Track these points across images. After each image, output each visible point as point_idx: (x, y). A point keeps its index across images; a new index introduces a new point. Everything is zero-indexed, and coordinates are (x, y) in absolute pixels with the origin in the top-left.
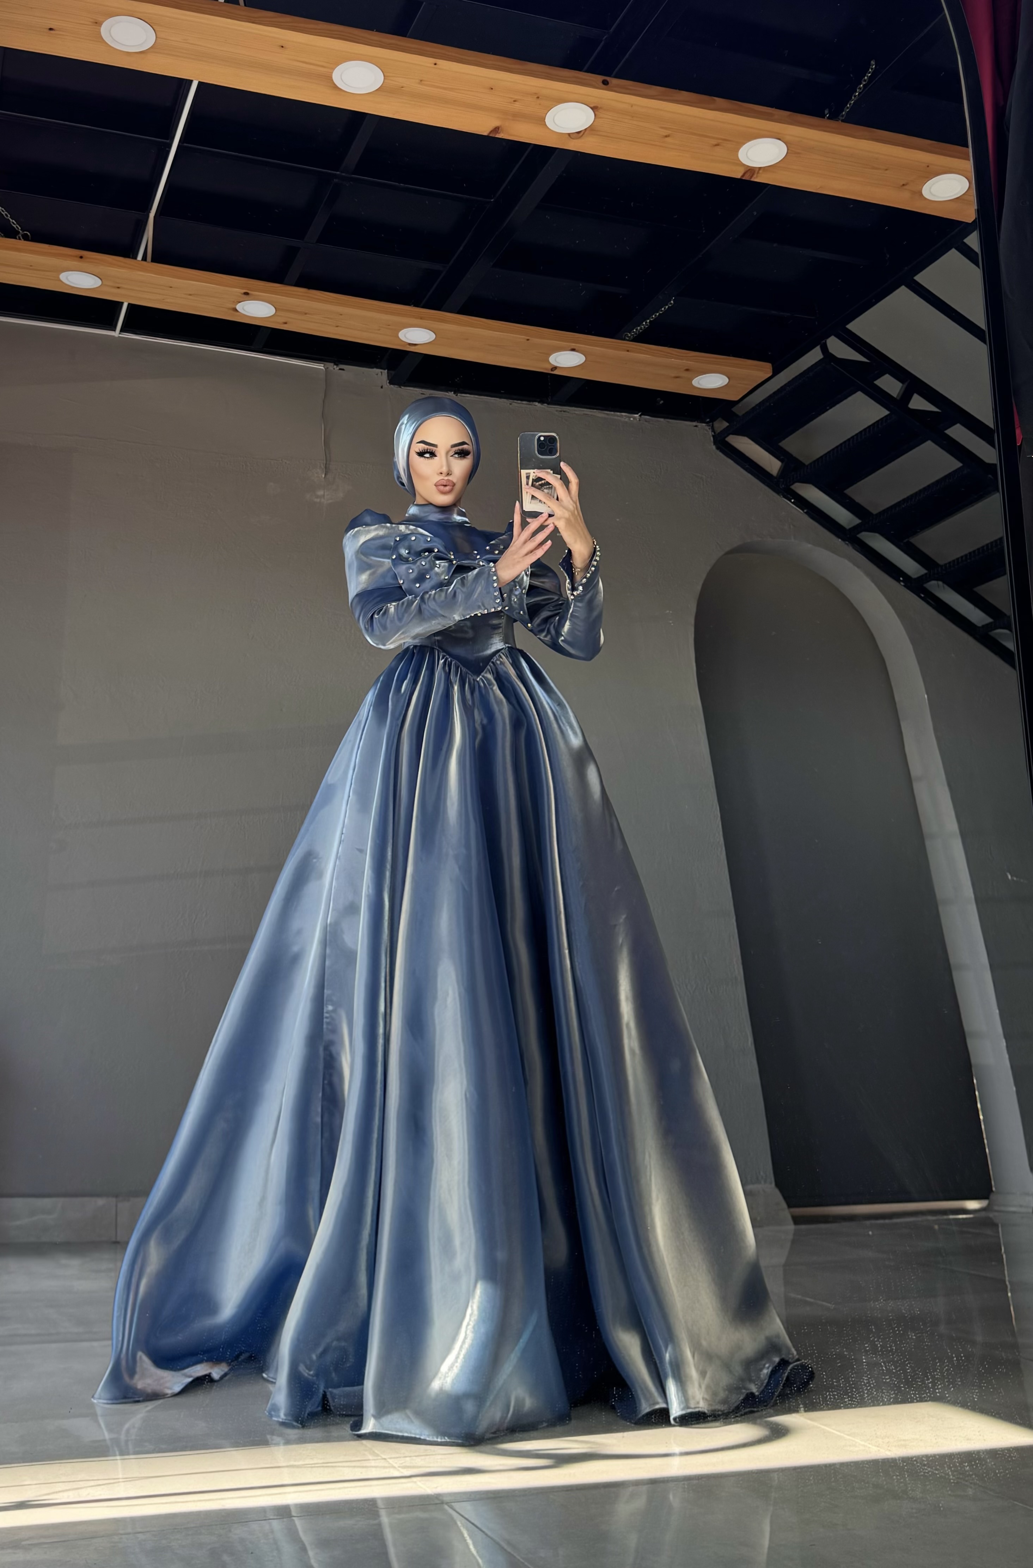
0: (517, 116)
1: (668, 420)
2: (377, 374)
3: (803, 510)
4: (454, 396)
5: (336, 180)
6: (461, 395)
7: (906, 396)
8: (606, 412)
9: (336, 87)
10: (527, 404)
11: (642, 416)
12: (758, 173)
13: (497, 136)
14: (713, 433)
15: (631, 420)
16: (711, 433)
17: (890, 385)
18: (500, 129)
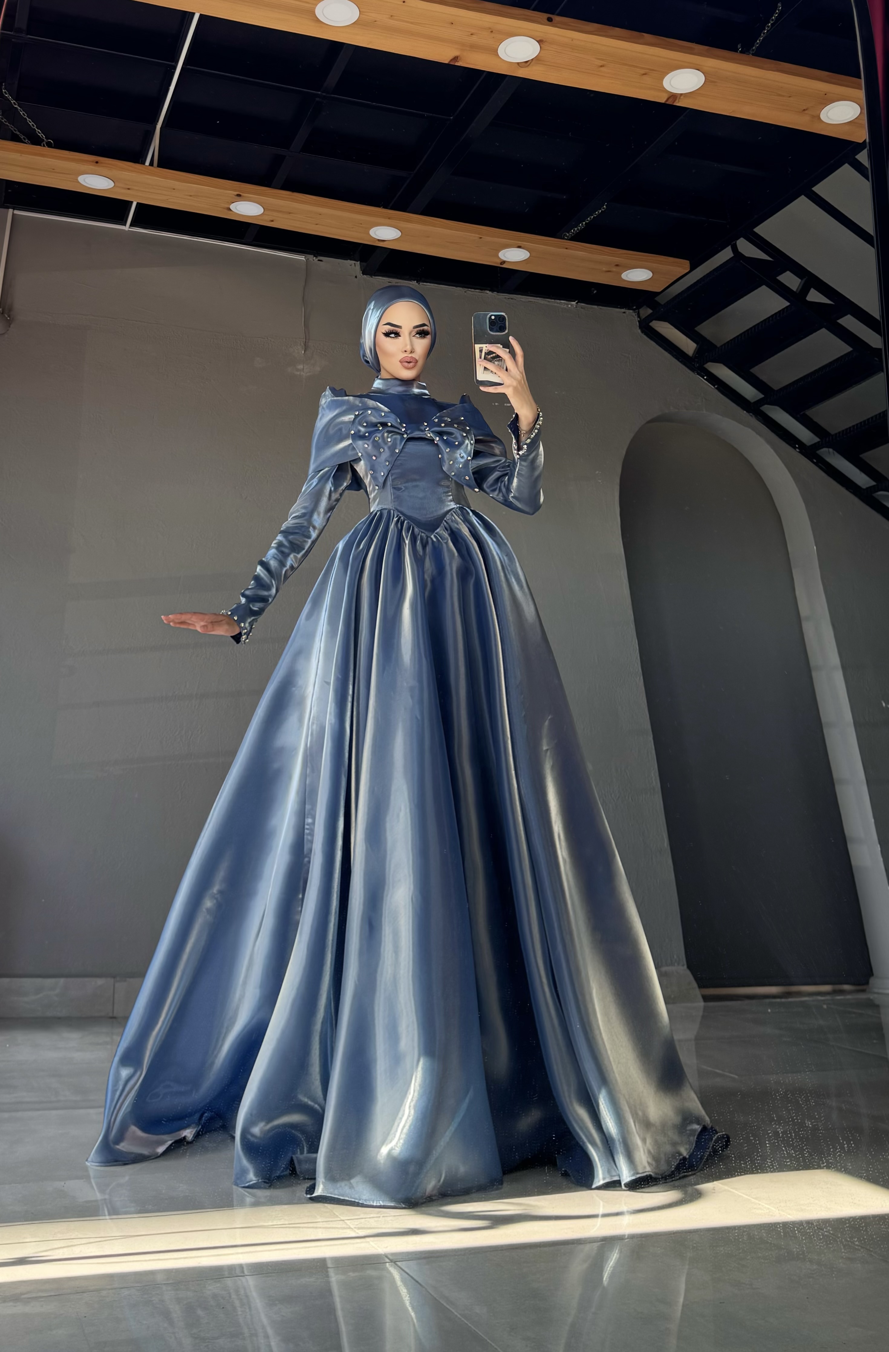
0: (474, 47)
1: (601, 307)
2: (351, 265)
3: (714, 386)
4: (417, 284)
5: (317, 99)
6: (423, 283)
7: (805, 290)
8: (548, 300)
9: (318, 21)
10: (479, 292)
11: (579, 304)
12: (680, 98)
13: (456, 64)
14: (639, 319)
15: (569, 307)
16: (637, 319)
17: (791, 280)
18: (459, 58)
